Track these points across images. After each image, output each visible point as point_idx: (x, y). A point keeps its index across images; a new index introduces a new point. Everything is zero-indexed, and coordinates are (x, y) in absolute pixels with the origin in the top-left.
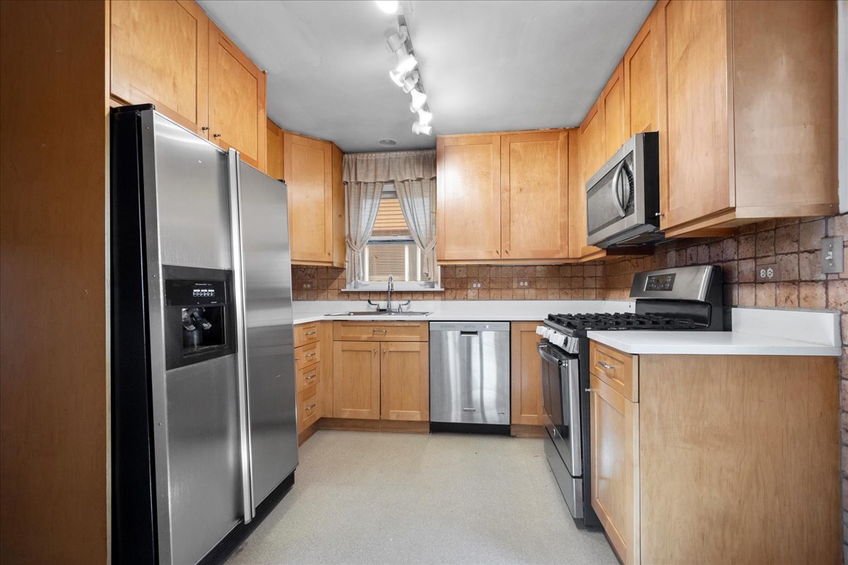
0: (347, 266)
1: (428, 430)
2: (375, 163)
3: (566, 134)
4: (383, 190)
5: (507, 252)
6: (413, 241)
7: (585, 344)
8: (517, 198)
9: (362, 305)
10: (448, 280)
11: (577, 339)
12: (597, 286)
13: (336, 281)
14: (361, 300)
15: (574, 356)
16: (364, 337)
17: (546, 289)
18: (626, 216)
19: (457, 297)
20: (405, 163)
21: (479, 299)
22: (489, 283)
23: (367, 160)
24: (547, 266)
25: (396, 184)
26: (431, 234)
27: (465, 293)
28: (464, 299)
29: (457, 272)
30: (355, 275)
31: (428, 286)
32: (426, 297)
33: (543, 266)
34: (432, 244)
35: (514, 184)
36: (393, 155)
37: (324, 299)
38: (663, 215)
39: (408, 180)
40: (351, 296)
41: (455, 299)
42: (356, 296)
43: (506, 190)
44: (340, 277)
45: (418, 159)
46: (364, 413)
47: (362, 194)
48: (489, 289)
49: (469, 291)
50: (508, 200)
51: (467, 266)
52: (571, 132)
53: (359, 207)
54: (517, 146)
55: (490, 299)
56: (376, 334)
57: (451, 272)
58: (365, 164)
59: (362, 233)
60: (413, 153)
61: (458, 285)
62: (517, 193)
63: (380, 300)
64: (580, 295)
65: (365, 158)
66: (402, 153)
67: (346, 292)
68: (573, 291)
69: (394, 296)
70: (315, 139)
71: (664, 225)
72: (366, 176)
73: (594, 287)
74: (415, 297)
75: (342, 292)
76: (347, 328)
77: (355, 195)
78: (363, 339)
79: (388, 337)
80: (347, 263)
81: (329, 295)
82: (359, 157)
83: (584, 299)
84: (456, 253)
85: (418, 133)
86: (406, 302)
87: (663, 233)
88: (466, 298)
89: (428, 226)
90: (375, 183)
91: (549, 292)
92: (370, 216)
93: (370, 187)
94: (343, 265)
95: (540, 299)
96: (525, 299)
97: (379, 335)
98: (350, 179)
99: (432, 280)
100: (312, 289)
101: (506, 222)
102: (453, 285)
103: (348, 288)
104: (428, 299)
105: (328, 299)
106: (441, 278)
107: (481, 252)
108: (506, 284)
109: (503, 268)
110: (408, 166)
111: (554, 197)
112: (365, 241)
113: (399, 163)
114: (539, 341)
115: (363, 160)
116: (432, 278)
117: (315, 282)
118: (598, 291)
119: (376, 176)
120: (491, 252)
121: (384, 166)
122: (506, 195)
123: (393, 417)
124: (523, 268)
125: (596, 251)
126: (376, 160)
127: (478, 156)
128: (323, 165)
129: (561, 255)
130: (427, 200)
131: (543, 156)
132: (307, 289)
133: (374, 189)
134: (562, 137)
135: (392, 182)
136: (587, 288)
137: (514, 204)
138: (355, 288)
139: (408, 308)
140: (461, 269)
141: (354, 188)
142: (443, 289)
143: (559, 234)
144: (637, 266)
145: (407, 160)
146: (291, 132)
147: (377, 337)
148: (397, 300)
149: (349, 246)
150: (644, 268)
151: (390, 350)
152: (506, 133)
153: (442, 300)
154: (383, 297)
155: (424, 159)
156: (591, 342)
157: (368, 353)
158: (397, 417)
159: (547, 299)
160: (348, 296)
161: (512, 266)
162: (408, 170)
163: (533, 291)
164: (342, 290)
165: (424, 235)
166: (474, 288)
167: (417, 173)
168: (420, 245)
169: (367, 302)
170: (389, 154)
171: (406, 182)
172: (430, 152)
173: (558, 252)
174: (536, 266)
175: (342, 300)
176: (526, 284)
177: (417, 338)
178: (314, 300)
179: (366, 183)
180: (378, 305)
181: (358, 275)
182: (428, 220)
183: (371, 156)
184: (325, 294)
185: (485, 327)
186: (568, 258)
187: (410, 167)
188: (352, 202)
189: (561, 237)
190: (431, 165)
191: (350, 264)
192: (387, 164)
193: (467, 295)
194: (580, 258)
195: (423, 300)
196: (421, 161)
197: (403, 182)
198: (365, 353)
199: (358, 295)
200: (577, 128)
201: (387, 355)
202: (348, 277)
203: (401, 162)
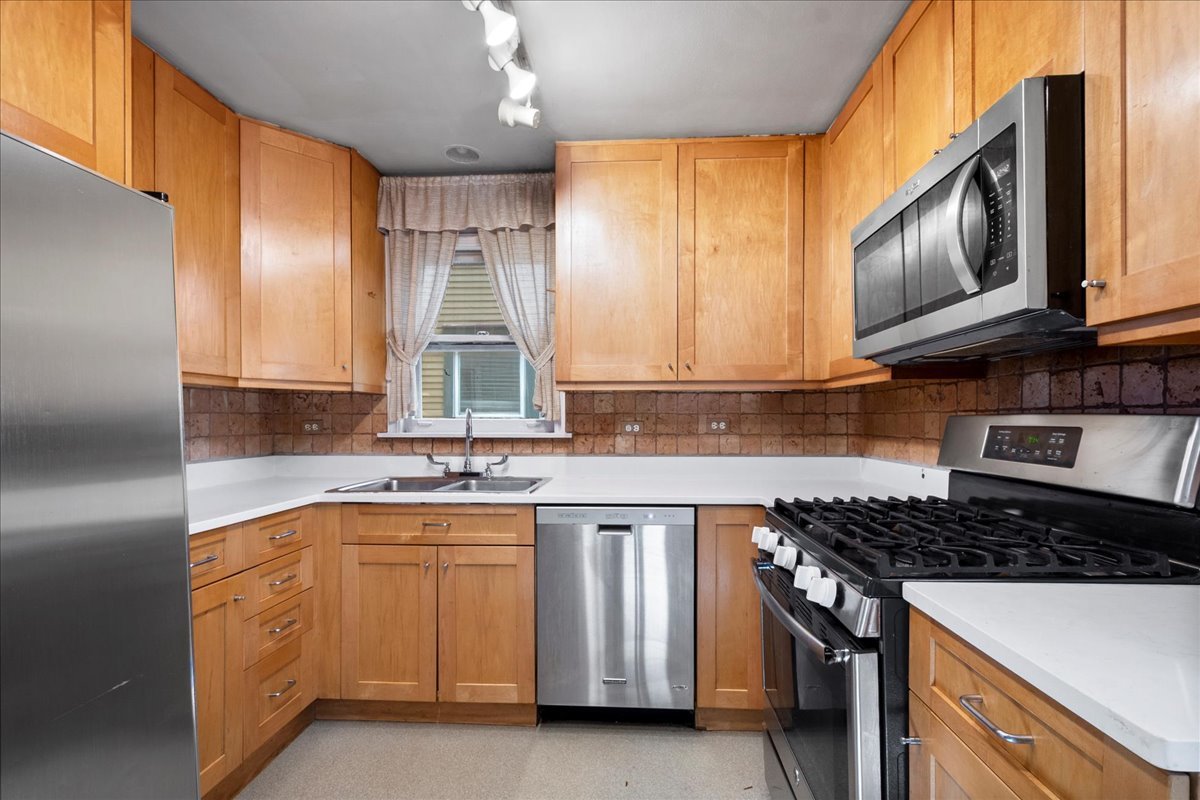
0: (390, 389)
1: (535, 719)
2: (442, 195)
3: (800, 145)
4: (457, 249)
5: (688, 367)
6: (514, 343)
7: (898, 615)
8: (707, 265)
9: (415, 466)
10: (579, 418)
11: (877, 601)
12: (850, 432)
13: (369, 418)
14: (415, 454)
15: (866, 645)
16: (405, 535)
17: (759, 435)
18: (981, 291)
19: (596, 450)
20: (498, 195)
21: (636, 454)
22: (656, 424)
23: (426, 188)
24: (761, 393)
25: (481, 235)
26: (548, 333)
27: (610, 442)
28: (609, 453)
29: (596, 402)
30: (404, 406)
31: (543, 428)
32: (538, 449)
33: (754, 393)
34: (548, 352)
35: (705, 241)
36: (476, 180)
37: (344, 453)
38: (1102, 287)
39: (503, 229)
40: (397, 446)
41: (592, 453)
42: (407, 447)
43: (688, 250)
44: (375, 411)
45: (522, 189)
46: (405, 688)
47: (415, 253)
48: (655, 435)
49: (619, 439)
50: (691, 269)
51: (614, 393)
52: (809, 142)
53: (409, 279)
54: (707, 166)
55: (656, 454)
56: (431, 531)
57: (585, 403)
58: (421, 197)
59: (417, 329)
60: (513, 177)
61: (598, 427)
62: (709, 256)
63: (451, 454)
64: (819, 447)
65: (422, 185)
66: (493, 177)
67: (387, 440)
68: (806, 440)
69: (478, 447)
70: (313, 138)
71: (1097, 312)
72: (425, 218)
73: (844, 431)
74: (517, 449)
75: (379, 439)
76: (370, 518)
77: (403, 254)
78: (402, 541)
79: (454, 536)
80: (388, 385)
81: (354, 444)
82: (410, 182)
83: (825, 454)
84: (592, 368)
85: (511, 123)
86: (499, 459)
87: (1092, 335)
88: (613, 452)
89: (542, 316)
90: (441, 233)
91: (765, 440)
92: (431, 295)
93: (432, 241)
94: (380, 387)
95: (748, 455)
96: (720, 454)
97: (436, 531)
98: (393, 224)
99: (549, 418)
100: (321, 432)
101: (688, 310)
102: (588, 428)
103: (392, 432)
104: (542, 454)
105: (352, 453)
106: (567, 414)
107: (640, 368)
108: (686, 426)
109: (681, 396)
110: (503, 200)
111: (779, 266)
112: (422, 344)
113: (487, 195)
114: (757, 556)
115: (417, 187)
116: (549, 413)
117: (328, 420)
118: (851, 439)
119: (442, 219)
120: (660, 367)
121: (459, 200)
122: (687, 259)
123: (463, 697)
124: (717, 397)
125: (867, 368)
126: (442, 189)
127: (636, 185)
128: (334, 191)
129: (790, 375)
130: (540, 269)
131: (758, 186)
132: (312, 434)
133: (440, 245)
134: (793, 150)
135: (474, 231)
136: (831, 434)
137: (703, 277)
138: (405, 431)
139: (505, 470)
140: (603, 397)
141: (401, 242)
142: (570, 436)
143: (786, 335)
144: (941, 400)
145: (502, 191)
146: (256, 120)
147: (431, 535)
148: (485, 454)
149: (393, 352)
150: (959, 403)
151: (457, 562)
152: (688, 141)
153: (568, 454)
154: (457, 448)
155: (535, 189)
156: (911, 610)
157: (414, 568)
158: (471, 696)
159: (761, 454)
160: (392, 446)
161: (697, 393)
162: (504, 209)
163: (734, 440)
164: (380, 435)
165: (534, 334)
166: (628, 434)
167: (520, 216)
168: (527, 352)
169: (426, 457)
170: (467, 178)
171: (500, 233)
172: (546, 177)
173: (784, 368)
174: (740, 393)
175: (380, 454)
176: (723, 426)
177: (510, 536)
178: (326, 454)
179: (424, 233)
180: (447, 465)
181: (409, 407)
182: (542, 304)
183: (433, 182)
184: (348, 441)
185: (646, 517)
186: (803, 381)
187: (508, 204)
188: (398, 267)
189: (790, 341)
190: (547, 202)
191: (394, 386)
192: (463, 197)
193: (614, 446)
194: (825, 381)
195: (533, 454)
196: (529, 193)
197: (495, 232)
198: (408, 567)
199: (410, 444)
200: (821, 135)
201: (450, 572)
202: (390, 411)
203: (490, 194)
